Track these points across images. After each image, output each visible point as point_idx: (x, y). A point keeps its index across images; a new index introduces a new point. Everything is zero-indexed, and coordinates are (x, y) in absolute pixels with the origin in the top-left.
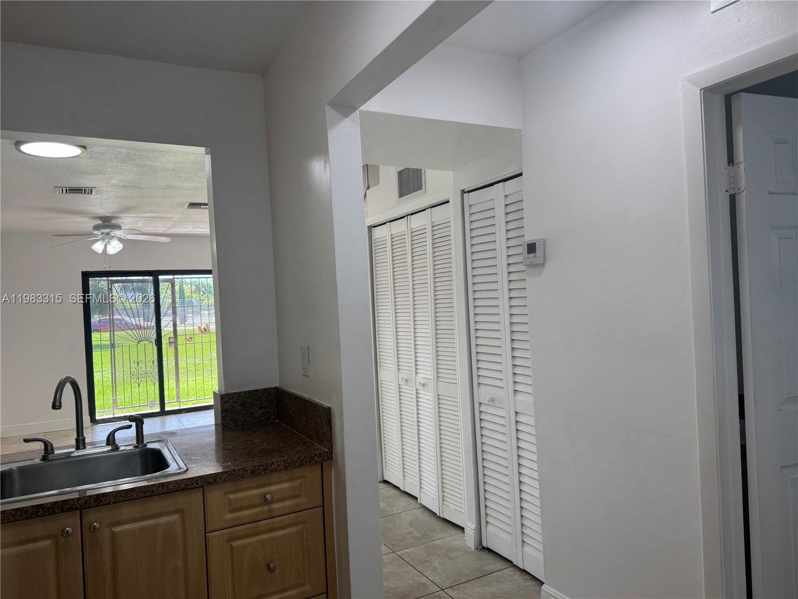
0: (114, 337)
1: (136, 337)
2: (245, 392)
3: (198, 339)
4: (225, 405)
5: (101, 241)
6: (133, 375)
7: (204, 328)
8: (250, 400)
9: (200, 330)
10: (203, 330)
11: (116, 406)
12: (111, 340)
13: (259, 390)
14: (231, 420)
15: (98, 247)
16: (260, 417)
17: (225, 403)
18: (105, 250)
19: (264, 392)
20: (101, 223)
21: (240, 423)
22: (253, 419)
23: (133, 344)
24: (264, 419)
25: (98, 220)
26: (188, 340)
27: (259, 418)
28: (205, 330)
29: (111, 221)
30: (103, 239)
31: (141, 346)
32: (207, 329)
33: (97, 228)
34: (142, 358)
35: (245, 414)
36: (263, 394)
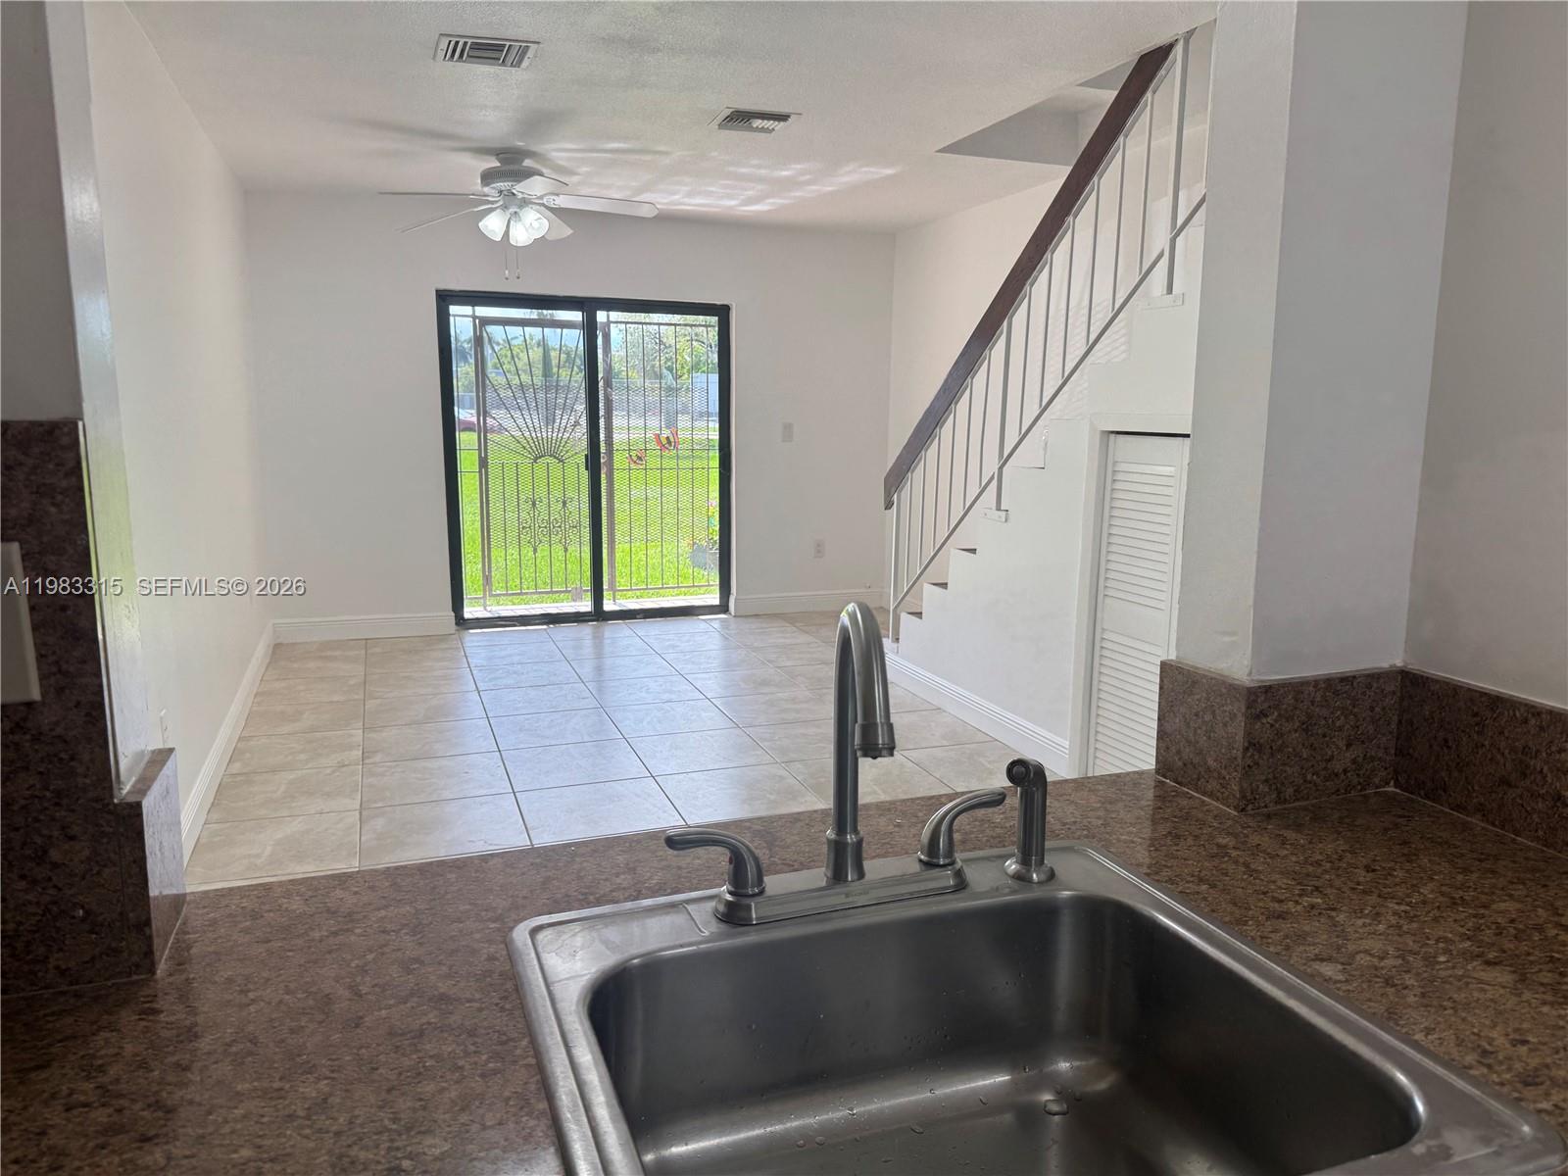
0: (486, 443)
1: (531, 447)
2: (1316, 683)
3: (653, 461)
4: (1258, 726)
5: (498, 210)
6: (523, 528)
7: (668, 438)
8: (1325, 712)
9: (659, 441)
10: (664, 442)
11: (491, 590)
12: (480, 449)
13: (1354, 677)
14: (1266, 781)
15: (493, 225)
16: (1345, 771)
17: (1258, 717)
18: (507, 234)
19: (1369, 686)
20: (499, 165)
21: (1290, 791)
22: (1326, 779)
23: (525, 463)
24: (1355, 780)
25: (493, 158)
26: (635, 462)
27: (1342, 776)
28: (669, 442)
29: (523, 161)
30: (505, 207)
31: (540, 468)
32: (672, 440)
33: (488, 177)
34: (542, 492)
35: (1307, 760)
36: (1364, 693)
